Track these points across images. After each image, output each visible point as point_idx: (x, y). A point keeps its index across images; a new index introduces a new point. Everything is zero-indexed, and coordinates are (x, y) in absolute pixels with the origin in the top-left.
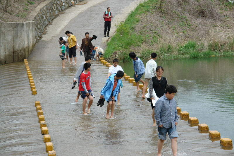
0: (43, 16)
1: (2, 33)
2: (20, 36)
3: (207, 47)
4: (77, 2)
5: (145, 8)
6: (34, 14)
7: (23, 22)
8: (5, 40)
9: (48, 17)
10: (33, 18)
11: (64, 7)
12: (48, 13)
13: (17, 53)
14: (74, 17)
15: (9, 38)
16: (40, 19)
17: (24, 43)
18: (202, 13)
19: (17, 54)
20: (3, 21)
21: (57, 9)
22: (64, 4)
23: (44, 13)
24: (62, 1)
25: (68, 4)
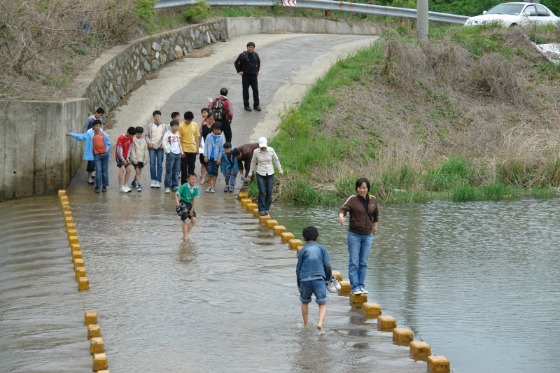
0: (107, 83)
1: (10, 124)
2: (52, 135)
3: (495, 174)
4: (190, 50)
5: (351, 72)
6: (86, 80)
7: (60, 102)
8: (15, 142)
9: (118, 85)
10: (84, 90)
11: (159, 63)
12: (120, 77)
13: (42, 173)
14: (182, 87)
15: (26, 137)
16: (99, 92)
17: (59, 151)
18: (483, 88)
19: (42, 177)
20: (11, 96)
21: (142, 66)
22: (157, 55)
23: (109, 77)
24: (152, 49)
25: (166, 54)
